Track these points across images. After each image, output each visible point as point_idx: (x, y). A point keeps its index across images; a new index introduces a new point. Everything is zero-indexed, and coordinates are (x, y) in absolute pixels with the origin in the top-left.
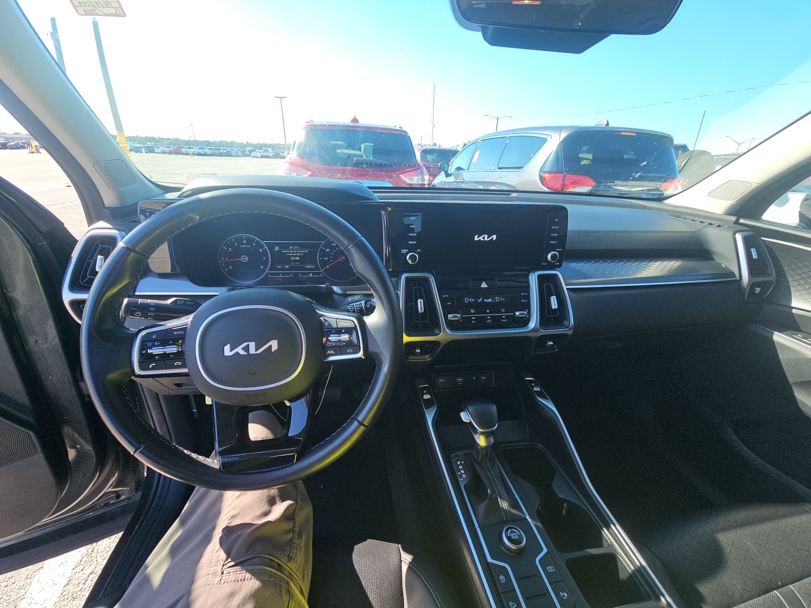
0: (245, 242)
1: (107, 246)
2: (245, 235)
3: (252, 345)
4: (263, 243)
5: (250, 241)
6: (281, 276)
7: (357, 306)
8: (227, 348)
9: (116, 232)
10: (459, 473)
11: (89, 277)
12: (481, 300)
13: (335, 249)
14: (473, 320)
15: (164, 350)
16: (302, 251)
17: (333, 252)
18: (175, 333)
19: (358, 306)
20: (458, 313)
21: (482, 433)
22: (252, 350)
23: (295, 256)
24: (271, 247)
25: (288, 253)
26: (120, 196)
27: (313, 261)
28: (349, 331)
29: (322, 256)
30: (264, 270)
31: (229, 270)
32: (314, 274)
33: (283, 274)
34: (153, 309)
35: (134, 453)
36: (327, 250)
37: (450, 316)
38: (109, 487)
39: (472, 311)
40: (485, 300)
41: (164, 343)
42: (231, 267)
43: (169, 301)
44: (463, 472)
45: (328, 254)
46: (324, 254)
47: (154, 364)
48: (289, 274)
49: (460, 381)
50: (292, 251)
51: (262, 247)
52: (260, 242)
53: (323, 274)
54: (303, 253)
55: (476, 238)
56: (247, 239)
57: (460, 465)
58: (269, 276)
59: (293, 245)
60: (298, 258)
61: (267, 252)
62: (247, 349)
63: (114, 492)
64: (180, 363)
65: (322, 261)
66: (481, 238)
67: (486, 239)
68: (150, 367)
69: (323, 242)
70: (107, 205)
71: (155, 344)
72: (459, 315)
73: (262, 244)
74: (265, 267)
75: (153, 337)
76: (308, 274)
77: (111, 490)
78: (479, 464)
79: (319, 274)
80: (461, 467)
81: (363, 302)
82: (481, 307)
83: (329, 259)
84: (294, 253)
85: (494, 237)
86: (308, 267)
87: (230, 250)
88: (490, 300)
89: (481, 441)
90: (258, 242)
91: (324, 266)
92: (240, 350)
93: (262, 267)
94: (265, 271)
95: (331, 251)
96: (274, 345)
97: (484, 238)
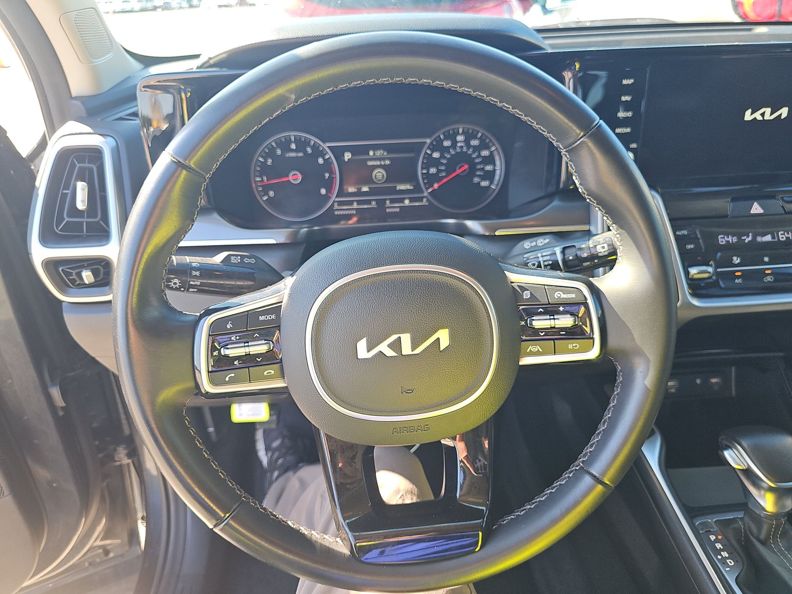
0: (293, 146)
1: (87, 165)
2: (292, 134)
3: (406, 339)
4: (325, 146)
5: (302, 145)
6: (355, 206)
7: (545, 258)
8: (362, 345)
9: (101, 138)
10: (719, 557)
11: (67, 219)
12: (750, 238)
13: (449, 152)
14: (738, 277)
15: (247, 350)
17: (445, 158)
18: (262, 318)
19: (548, 258)
20: (708, 265)
21: (771, 489)
22: (407, 349)
24: (338, 153)
26: (96, 74)
27: (411, 177)
28: (570, 308)
29: (426, 166)
30: (327, 197)
31: (270, 198)
32: (411, 200)
33: (359, 203)
34: (198, 273)
35: (215, 526)
36: (435, 155)
37: (693, 271)
38: (96, 540)
39: (736, 260)
40: (759, 239)
41: (246, 339)
42: (272, 194)
43: (219, 258)
44: (725, 554)
45: (436, 163)
46: (430, 162)
47: (233, 375)
48: (369, 202)
49: (672, 387)
51: (322, 154)
52: (320, 146)
53: (428, 200)
55: (748, 116)
56: (298, 141)
57: (717, 541)
58: (336, 207)
59: (375, 148)
61: (332, 163)
62: (396, 345)
63: (100, 547)
64: (273, 372)
65: (427, 176)
66: (758, 116)
67: (767, 117)
68: (227, 379)
69: (428, 141)
70: (75, 92)
71: (233, 338)
72: (710, 269)
73: (324, 149)
74: (329, 191)
75: (228, 327)
76: (402, 200)
77: (98, 543)
78: (764, 543)
80: (719, 546)
81: (558, 250)
82: (753, 253)
83: (439, 171)
85: (784, 112)
86: (401, 188)
87: (269, 162)
88: (768, 238)
89: (768, 503)
90: (315, 147)
91: (429, 184)
92: (384, 348)
93: (323, 191)
94: (329, 198)
95: (442, 156)
96: (444, 336)
97: (763, 115)
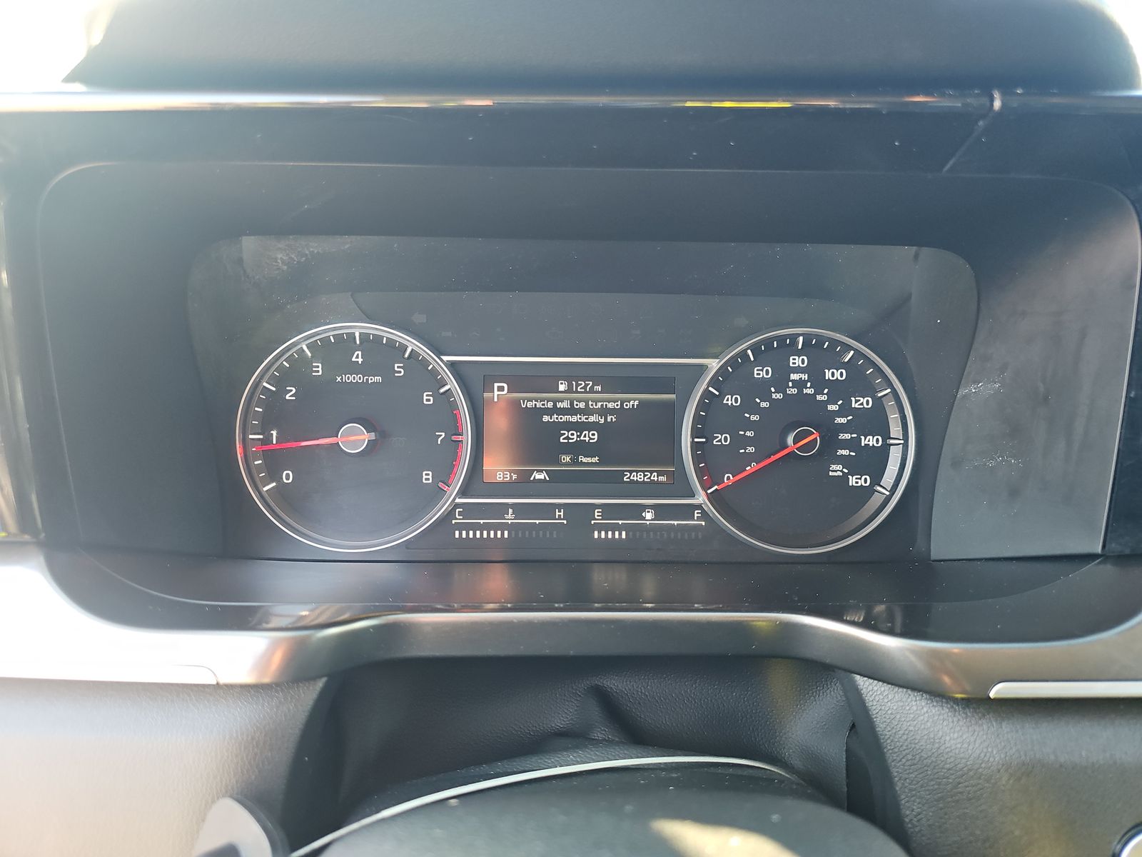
0: (358, 357)
2: (359, 329)
4: (440, 364)
5: (381, 353)
6: (510, 518)
13: (766, 397)
16: (610, 405)
17: (756, 409)
23: (579, 427)
25: (550, 412)
29: (706, 427)
30: (436, 494)
31: (281, 488)
32: (660, 511)
33: (520, 510)
36: (729, 400)
42: (289, 477)
45: (734, 421)
46: (714, 417)
48: (549, 510)
50: (565, 405)
51: (433, 383)
52: (425, 363)
54: (612, 412)
56: (368, 344)
58: (458, 519)
59: (572, 374)
60: (592, 437)
61: (455, 404)
65: (705, 453)
69: (714, 365)
73: (434, 373)
74: (444, 476)
76: (638, 511)
79: (687, 511)
83: (739, 442)
84: (572, 411)
86: (639, 477)
87: (291, 394)
90: (415, 363)
91: (712, 474)
93: (427, 477)
95: (749, 404)
